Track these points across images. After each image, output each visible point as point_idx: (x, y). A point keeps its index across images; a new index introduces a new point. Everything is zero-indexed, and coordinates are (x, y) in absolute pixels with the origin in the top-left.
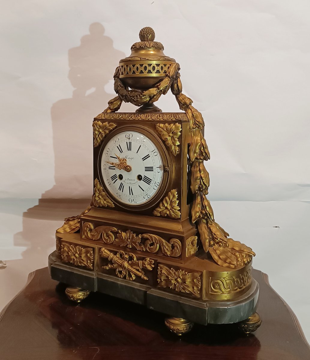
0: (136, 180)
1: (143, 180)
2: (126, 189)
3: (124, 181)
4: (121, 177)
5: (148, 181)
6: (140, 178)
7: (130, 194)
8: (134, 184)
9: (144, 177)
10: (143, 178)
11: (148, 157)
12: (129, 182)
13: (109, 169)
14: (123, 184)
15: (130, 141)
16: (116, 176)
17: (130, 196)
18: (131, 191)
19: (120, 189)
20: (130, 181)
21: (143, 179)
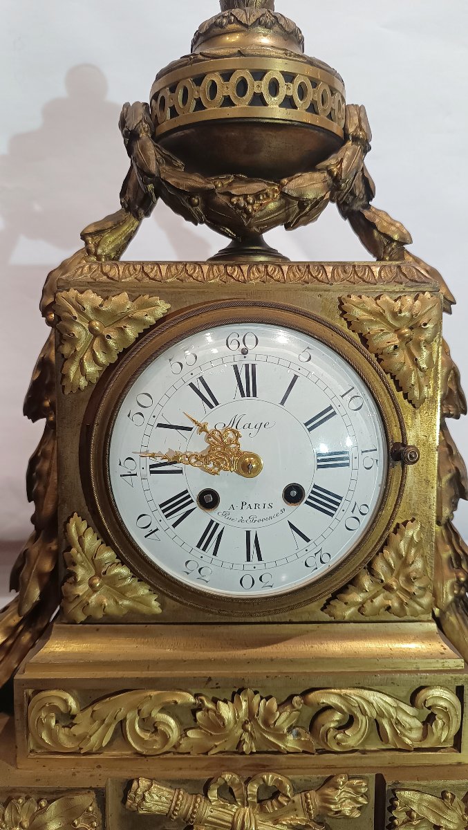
0: (280, 502)
1: (307, 503)
2: (233, 543)
3: (225, 514)
4: (209, 500)
5: (327, 502)
6: (293, 494)
7: (248, 560)
8: (271, 518)
9: (313, 492)
10: (307, 493)
11: (327, 414)
12: (246, 513)
13: (152, 472)
14: (217, 525)
15: (250, 359)
16: (189, 496)
17: (249, 566)
18: (253, 547)
19: (203, 544)
20: (253, 512)
21: (310, 497)
